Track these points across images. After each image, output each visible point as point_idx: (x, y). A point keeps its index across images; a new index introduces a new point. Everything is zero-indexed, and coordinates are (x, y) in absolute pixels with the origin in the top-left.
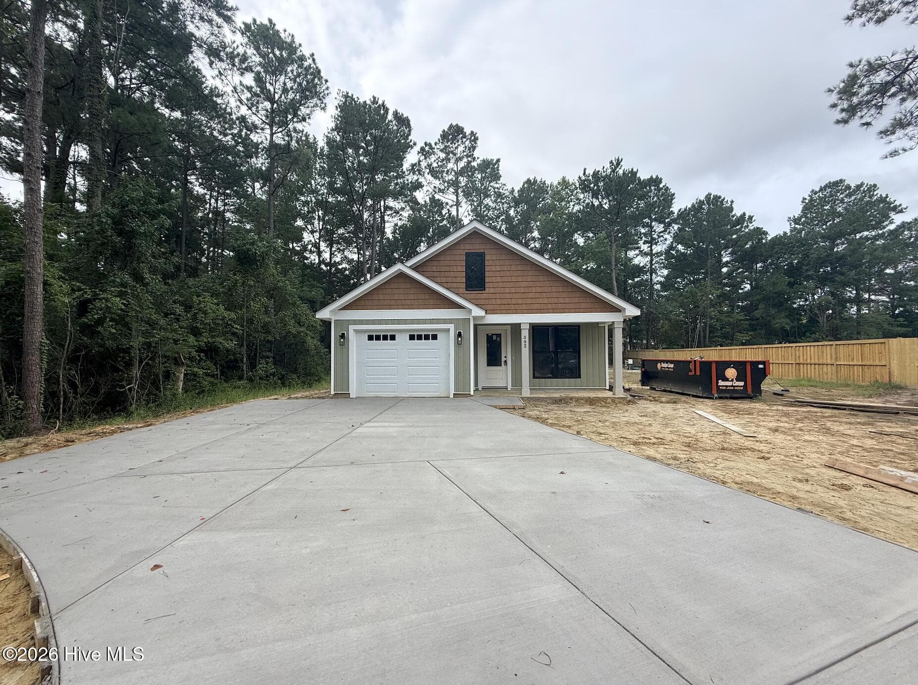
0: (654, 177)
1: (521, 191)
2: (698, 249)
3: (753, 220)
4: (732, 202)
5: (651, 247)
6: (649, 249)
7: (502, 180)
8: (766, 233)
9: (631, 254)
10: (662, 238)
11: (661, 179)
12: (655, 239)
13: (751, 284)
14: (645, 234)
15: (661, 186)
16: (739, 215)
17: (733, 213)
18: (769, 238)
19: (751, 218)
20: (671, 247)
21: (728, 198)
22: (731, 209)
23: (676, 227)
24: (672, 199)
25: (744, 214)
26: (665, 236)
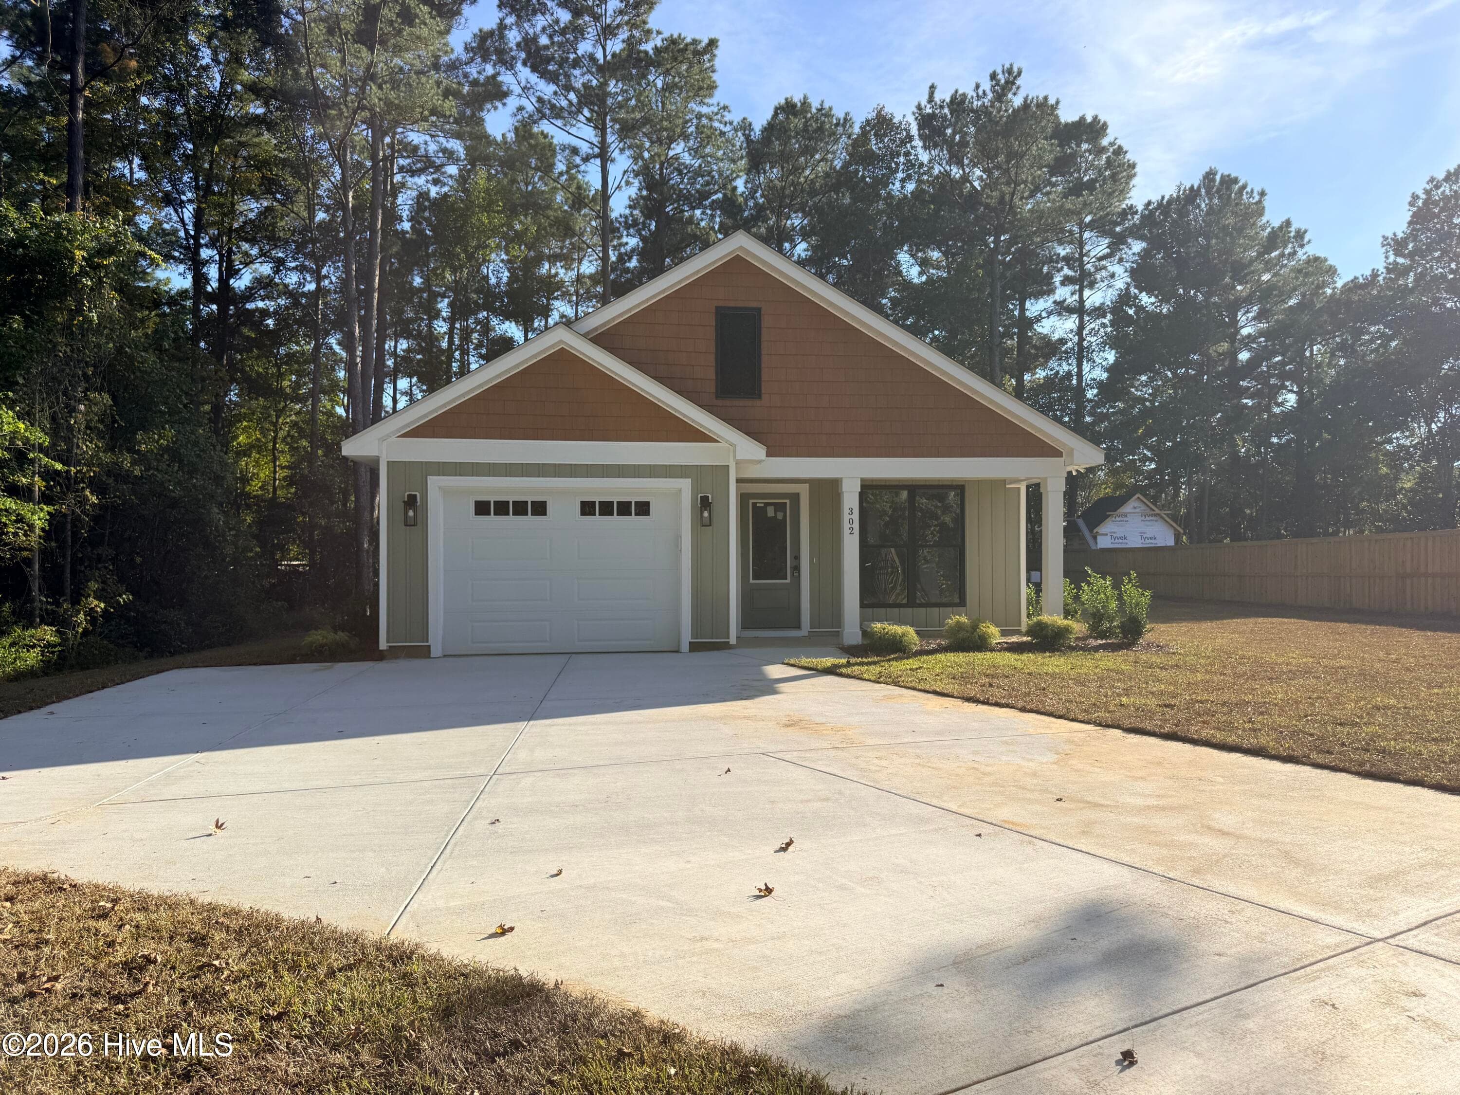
0: (1089, 119)
1: (770, 129)
2: (1184, 306)
3: (1306, 240)
4: (1262, 194)
5: (1081, 291)
6: (1076, 297)
7: (719, 97)
8: (1332, 271)
9: (1034, 307)
10: (1104, 273)
11: (1105, 126)
12: (1090, 274)
13: (1299, 393)
14: (1067, 259)
15: (1105, 142)
16: (1276, 224)
17: (1264, 220)
18: (1339, 284)
19: (1300, 235)
20: (1125, 298)
21: (1256, 186)
22: (1259, 210)
23: (1138, 246)
24: (1131, 177)
25: (1288, 223)
26: (1111, 269)
